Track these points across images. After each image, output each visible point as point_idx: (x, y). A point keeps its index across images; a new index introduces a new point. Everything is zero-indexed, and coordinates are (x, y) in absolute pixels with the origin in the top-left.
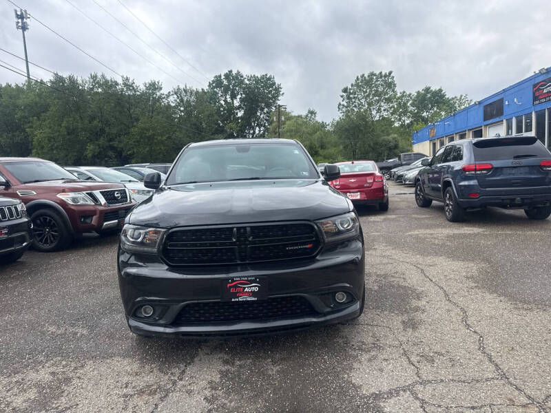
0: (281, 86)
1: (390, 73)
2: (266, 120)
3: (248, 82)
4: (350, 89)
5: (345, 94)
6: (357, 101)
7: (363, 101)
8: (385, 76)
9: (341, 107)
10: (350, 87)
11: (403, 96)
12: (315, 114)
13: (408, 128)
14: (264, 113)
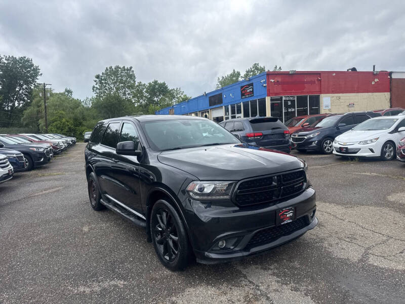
0: (39, 68)
1: (131, 68)
2: (25, 94)
3: (6, 62)
4: (101, 76)
5: (97, 80)
6: (107, 86)
7: (112, 86)
8: (128, 70)
9: (95, 89)
10: (101, 75)
11: (140, 85)
12: (71, 92)
13: (145, 107)
14: (23, 89)
